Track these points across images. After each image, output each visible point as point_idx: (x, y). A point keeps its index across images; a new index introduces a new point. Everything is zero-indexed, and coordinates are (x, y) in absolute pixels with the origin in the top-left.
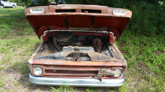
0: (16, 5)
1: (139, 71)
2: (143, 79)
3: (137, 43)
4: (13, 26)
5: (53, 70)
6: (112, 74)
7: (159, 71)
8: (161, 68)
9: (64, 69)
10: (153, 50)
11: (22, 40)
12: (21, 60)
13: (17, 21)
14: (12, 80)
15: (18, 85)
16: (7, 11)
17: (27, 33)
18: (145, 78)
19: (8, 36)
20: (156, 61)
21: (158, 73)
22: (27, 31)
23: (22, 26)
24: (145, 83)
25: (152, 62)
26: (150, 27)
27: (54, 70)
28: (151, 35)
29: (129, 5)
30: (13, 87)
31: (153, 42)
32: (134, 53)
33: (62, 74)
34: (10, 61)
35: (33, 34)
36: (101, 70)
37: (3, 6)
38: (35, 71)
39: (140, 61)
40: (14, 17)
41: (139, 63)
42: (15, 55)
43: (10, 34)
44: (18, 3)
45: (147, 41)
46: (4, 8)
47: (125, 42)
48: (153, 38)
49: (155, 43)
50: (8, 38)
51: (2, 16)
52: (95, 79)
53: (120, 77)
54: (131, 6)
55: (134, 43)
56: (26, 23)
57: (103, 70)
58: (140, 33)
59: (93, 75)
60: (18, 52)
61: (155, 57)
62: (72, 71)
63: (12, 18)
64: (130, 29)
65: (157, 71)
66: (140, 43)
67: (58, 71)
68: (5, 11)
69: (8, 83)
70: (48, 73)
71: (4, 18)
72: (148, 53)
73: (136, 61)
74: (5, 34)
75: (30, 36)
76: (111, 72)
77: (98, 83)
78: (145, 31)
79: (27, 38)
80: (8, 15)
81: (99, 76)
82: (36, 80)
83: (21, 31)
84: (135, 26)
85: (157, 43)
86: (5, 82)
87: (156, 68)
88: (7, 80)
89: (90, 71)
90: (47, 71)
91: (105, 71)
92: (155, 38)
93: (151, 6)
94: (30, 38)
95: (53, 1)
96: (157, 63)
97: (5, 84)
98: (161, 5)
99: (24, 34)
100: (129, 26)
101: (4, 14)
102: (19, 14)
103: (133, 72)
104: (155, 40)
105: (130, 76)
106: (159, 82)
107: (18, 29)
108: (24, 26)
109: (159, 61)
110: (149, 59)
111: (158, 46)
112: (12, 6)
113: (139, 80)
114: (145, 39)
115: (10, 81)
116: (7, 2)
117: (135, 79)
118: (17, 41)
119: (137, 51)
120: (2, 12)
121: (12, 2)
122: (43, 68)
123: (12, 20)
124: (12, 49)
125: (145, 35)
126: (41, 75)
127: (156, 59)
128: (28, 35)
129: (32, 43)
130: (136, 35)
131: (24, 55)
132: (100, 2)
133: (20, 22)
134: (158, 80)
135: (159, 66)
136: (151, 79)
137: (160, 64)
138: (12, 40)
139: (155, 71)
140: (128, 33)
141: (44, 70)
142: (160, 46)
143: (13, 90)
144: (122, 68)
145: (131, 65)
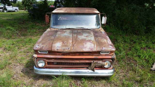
0: (18, 9)
1: (128, 64)
2: (131, 71)
3: (127, 41)
4: (17, 28)
5: (53, 62)
6: (102, 65)
7: (145, 64)
8: (147, 62)
9: (63, 61)
10: (141, 46)
11: (25, 40)
12: (25, 56)
13: (20, 24)
14: (19, 73)
15: (24, 76)
16: (10, 15)
17: (29, 34)
18: (133, 70)
19: (12, 37)
20: (143, 56)
21: (145, 66)
22: (29, 32)
23: (25, 28)
24: (132, 74)
25: (139, 56)
26: (139, 27)
27: (55, 62)
28: (141, 34)
29: (121, 7)
30: (20, 78)
31: (142, 40)
32: (124, 49)
33: (62, 66)
34: (16, 57)
35: (34, 34)
36: (93, 62)
37: (7, 10)
38: (39, 63)
39: (129, 56)
40: (16, 20)
41: (129, 58)
42: (20, 52)
43: (14, 35)
44: (20, 7)
45: (137, 39)
46: (7, 12)
47: (116, 40)
48: (142, 36)
49: (144, 40)
50: (13, 39)
51: (6, 19)
52: (89, 70)
53: (110, 68)
54: (122, 8)
55: (125, 41)
56: (28, 25)
57: (95, 62)
58: (131, 32)
59: (87, 66)
60: (23, 50)
61: (143, 53)
62: (69, 63)
63: (15, 21)
64: (122, 29)
65: (144, 64)
66: (130, 41)
67: (58, 64)
68: (8, 15)
69: (15, 75)
70: (50, 65)
71: (8, 21)
72: (137, 49)
73: (126, 56)
74: (10, 35)
75: (32, 36)
76: (102, 63)
77: (91, 73)
78: (135, 30)
79: (30, 38)
80: (11, 18)
81: (92, 67)
82: (39, 71)
83: (24, 32)
84: (126, 26)
85: (145, 41)
86: (13, 74)
87: (143, 62)
88: (15, 73)
89: (84, 63)
90: (49, 63)
91: (97, 62)
92: (144, 36)
93: (140, 8)
94: (32, 38)
95: (52, 5)
96: (144, 57)
97: (13, 75)
98: (147, 6)
99: (27, 35)
100: (121, 26)
101: (8, 17)
102: (21, 17)
103: (122, 65)
104: (144, 38)
105: (120, 68)
106: (145, 73)
107: (21, 31)
108: (26, 28)
109: (146, 56)
110: (138, 54)
111: (146, 43)
112: (14, 10)
113: (128, 71)
114: (135, 37)
115: (18, 73)
116: (10, 7)
117: (124, 70)
118: (21, 40)
119: (127, 48)
120: (6, 16)
121: (14, 6)
122: (45, 61)
123: (15, 22)
124: (17, 47)
125: (135, 34)
126: (44, 66)
127: (143, 54)
128: (30, 35)
129: (34, 42)
130: (127, 34)
131: (28, 53)
132: (94, 5)
133: (23, 24)
134: (144, 71)
135: (146, 60)
136: (137, 71)
137: (147, 58)
138: (16, 40)
139: (142, 64)
140: (119, 32)
141: (46, 62)
142: (148, 43)
143: (20, 80)
144: (111, 60)
145: (121, 59)
